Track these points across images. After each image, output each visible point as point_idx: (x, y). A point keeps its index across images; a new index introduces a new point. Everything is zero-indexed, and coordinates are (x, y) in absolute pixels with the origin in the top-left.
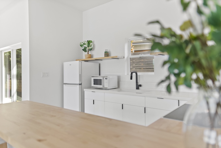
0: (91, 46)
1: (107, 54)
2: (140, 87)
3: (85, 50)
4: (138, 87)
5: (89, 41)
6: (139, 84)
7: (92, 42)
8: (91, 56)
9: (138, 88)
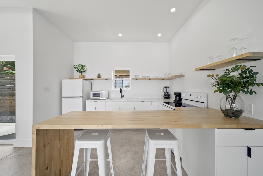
0: (84, 69)
1: (99, 76)
2: (123, 97)
3: (79, 71)
4: (122, 96)
5: (83, 65)
6: (122, 95)
7: (85, 66)
8: (84, 77)
9: (122, 98)
